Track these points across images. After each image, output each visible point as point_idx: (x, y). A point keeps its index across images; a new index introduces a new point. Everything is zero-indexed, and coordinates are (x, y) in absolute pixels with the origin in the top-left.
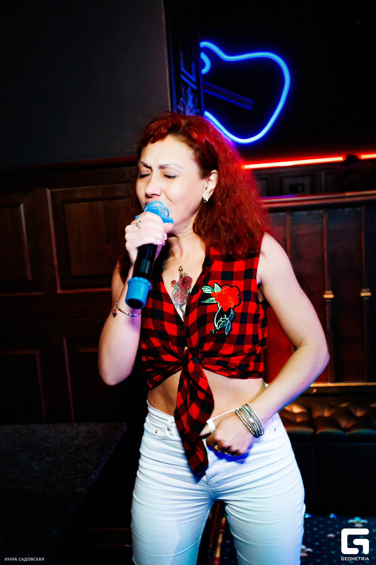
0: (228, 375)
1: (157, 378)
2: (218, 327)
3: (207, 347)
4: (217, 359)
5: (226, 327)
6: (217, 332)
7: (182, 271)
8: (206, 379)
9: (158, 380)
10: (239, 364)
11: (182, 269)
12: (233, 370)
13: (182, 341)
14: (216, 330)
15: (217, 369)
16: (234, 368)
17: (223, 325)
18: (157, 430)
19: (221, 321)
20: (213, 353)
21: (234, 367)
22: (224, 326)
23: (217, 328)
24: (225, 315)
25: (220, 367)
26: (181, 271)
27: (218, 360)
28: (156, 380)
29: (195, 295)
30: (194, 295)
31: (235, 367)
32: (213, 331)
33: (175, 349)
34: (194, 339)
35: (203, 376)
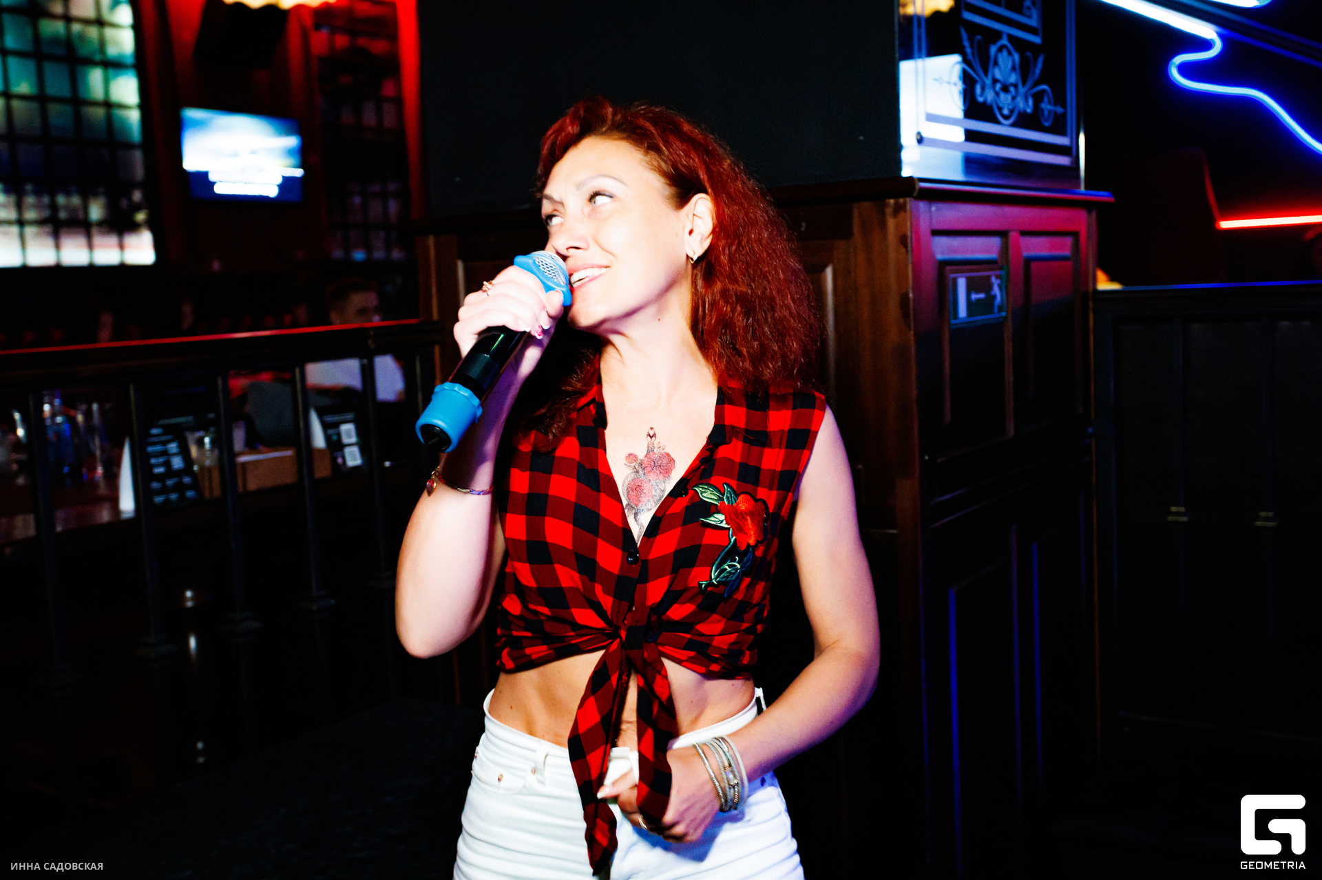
0: (703, 670)
1: (535, 651)
2: (716, 579)
3: (678, 612)
4: (688, 636)
5: (731, 583)
6: (709, 589)
7: (654, 438)
8: (666, 677)
9: (534, 657)
10: (728, 650)
11: (654, 435)
12: (715, 660)
13: (625, 588)
14: (710, 584)
15: (684, 658)
16: (718, 658)
17: (728, 576)
18: (502, 776)
19: (727, 567)
20: (686, 625)
21: (717, 656)
22: (729, 579)
23: (714, 581)
24: (737, 558)
25: (692, 654)
26: (651, 437)
27: (690, 639)
28: (530, 656)
29: (679, 498)
30: (676, 498)
31: (720, 655)
32: (702, 584)
33: (607, 602)
34: (655, 590)
35: (662, 673)
